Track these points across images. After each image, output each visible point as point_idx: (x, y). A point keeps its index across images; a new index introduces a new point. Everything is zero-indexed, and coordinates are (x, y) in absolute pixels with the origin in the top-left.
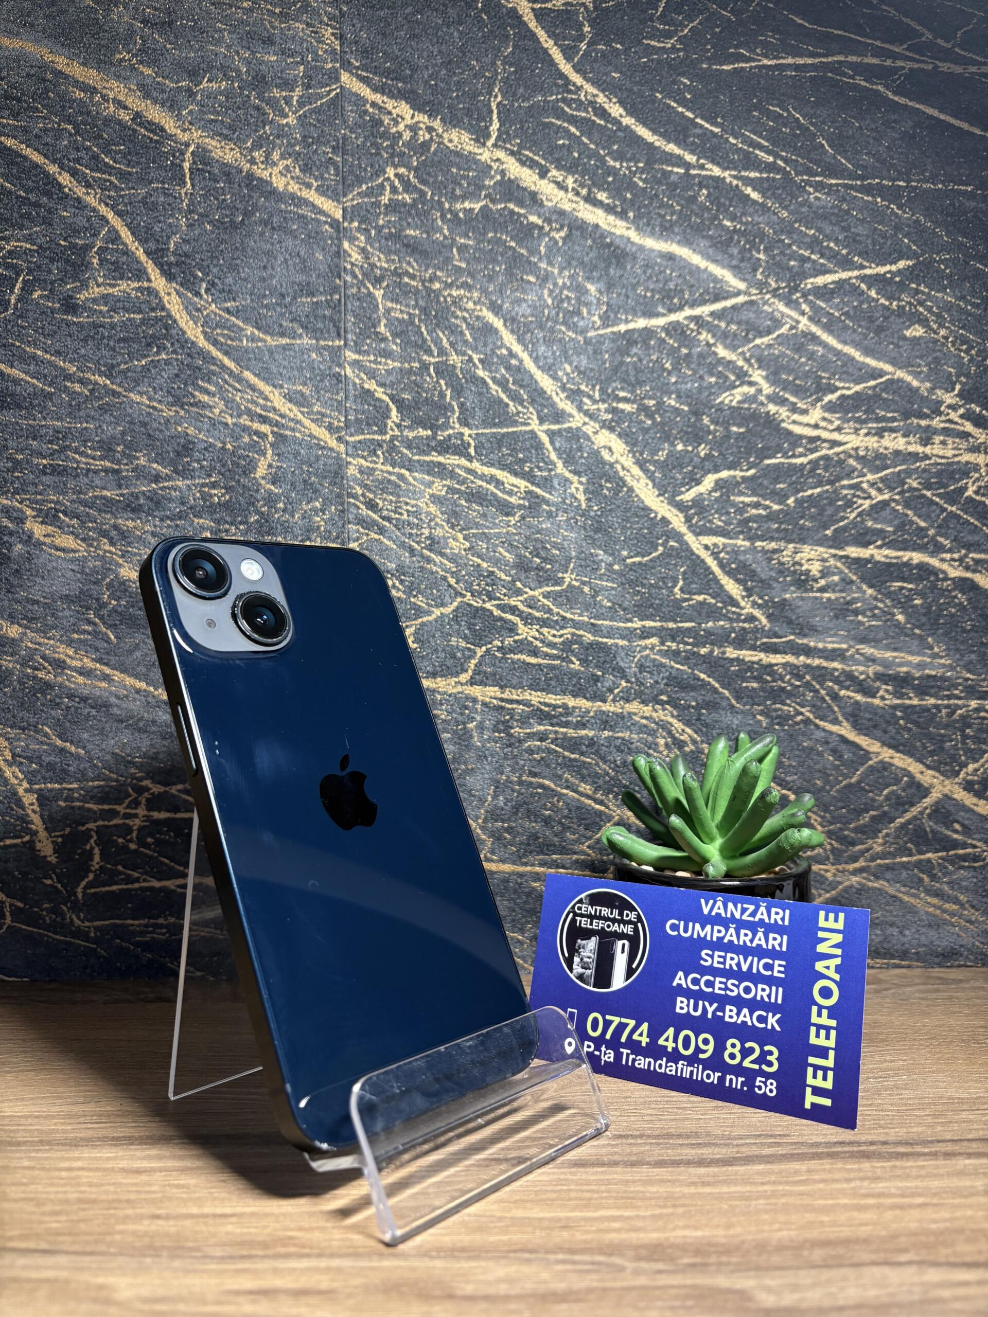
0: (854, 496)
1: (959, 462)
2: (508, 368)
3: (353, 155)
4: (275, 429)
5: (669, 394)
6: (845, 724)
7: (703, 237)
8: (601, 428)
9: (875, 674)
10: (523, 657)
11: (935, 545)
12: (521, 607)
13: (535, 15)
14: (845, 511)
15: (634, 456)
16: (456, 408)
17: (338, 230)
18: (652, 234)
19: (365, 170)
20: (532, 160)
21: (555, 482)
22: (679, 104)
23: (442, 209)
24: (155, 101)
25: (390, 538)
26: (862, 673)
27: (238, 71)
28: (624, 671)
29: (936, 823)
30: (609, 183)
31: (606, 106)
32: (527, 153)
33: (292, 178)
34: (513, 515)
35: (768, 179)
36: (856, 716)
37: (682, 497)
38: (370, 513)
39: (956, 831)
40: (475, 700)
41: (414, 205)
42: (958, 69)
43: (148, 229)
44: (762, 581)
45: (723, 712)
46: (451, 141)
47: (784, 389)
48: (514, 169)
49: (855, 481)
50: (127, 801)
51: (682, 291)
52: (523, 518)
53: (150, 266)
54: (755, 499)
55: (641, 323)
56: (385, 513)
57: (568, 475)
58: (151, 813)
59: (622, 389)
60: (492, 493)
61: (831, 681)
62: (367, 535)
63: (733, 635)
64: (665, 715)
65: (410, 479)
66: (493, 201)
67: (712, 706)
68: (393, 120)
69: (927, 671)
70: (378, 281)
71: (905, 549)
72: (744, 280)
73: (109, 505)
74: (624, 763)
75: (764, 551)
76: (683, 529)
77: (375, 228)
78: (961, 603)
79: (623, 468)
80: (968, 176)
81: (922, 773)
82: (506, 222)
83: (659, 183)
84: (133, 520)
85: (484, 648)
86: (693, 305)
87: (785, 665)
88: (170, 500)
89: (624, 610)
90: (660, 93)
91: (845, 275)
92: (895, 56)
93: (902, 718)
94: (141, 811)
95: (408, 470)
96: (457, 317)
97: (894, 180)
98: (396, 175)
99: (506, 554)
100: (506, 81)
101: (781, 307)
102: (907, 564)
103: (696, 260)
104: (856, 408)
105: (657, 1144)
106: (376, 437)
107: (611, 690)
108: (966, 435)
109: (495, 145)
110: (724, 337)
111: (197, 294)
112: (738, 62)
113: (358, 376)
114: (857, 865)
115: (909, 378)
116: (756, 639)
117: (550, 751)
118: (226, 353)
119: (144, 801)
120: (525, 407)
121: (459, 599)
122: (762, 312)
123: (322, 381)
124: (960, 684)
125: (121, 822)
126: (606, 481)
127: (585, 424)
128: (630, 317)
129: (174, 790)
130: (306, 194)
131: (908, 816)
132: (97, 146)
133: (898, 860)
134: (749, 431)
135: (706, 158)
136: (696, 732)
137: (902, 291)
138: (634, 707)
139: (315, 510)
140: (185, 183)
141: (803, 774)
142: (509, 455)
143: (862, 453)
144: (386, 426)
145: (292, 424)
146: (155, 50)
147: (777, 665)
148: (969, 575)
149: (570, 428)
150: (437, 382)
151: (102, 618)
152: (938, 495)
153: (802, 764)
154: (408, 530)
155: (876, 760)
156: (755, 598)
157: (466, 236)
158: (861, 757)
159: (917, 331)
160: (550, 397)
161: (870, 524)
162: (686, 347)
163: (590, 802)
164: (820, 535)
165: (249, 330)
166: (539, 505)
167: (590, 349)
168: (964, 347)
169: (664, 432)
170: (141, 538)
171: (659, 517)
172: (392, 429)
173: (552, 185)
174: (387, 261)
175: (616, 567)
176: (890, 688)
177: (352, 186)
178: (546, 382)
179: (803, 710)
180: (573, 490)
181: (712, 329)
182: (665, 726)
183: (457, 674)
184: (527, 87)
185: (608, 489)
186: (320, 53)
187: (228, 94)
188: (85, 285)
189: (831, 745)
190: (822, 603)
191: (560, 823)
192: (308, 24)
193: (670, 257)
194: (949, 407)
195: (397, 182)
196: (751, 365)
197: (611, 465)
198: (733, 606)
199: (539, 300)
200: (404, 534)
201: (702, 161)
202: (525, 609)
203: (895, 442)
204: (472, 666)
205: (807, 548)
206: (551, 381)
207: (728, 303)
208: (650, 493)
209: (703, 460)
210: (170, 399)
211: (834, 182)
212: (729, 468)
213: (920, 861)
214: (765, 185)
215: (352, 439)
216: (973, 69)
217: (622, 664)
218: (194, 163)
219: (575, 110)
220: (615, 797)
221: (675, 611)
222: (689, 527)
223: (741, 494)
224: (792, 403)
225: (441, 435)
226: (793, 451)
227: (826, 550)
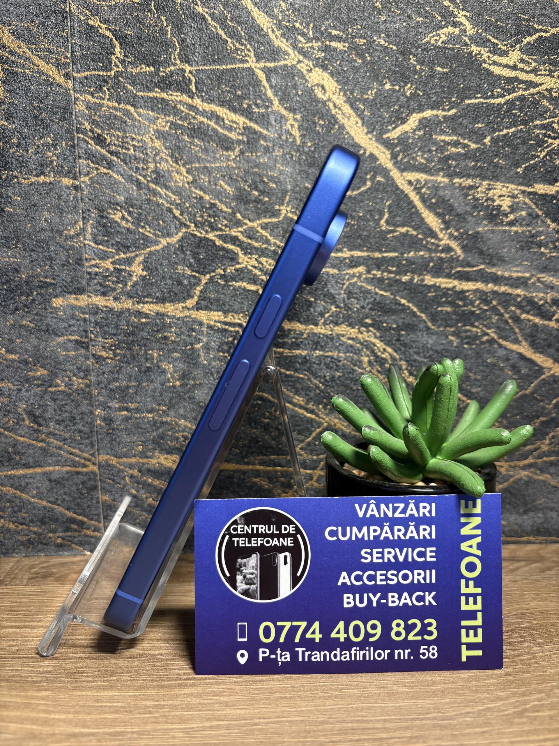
0: (545, 135)
4: (6, 66)
5: (378, 32)
6: (524, 343)
8: (314, 67)
9: (553, 299)
10: (244, 284)
12: (241, 237)
14: (536, 150)
15: (345, 95)
16: (176, 43)
21: (272, 119)
25: (118, 172)
26: (541, 299)
28: (334, 298)
34: (233, 150)
36: (533, 337)
37: (389, 135)
38: (98, 148)
40: (201, 324)
44: (458, 215)
45: (420, 334)
47: (486, 30)
49: (547, 121)
52: (242, 152)
54: (455, 138)
56: (113, 148)
57: (284, 112)
59: (334, 28)
60: (214, 130)
61: (514, 305)
62: (97, 169)
63: (431, 264)
64: (369, 336)
65: (135, 114)
67: (411, 328)
74: (333, 378)
75: (461, 188)
76: (389, 165)
79: (335, 106)
85: (208, 276)
87: (475, 291)
95: (133, 106)
99: (227, 187)
106: (101, 73)
107: (322, 315)
113: (82, 12)
114: (526, 462)
116: (452, 268)
120: (242, 44)
121: (184, 230)
123: (48, 17)
126: (319, 118)
134: (452, 71)
136: (396, 351)
138: (342, 329)
139: (47, 146)
141: (486, 386)
142: (228, 92)
143: (554, 94)
144: (110, 62)
145: (21, 61)
147: (468, 291)
149: (286, 66)
150: (158, 18)
153: (485, 378)
154: (135, 164)
155: (547, 374)
156: (451, 230)
158: (536, 372)
160: (266, 35)
161: (557, 162)
163: (301, 411)
164: (512, 173)
166: (257, 141)
169: (373, 71)
171: (367, 154)
172: (117, 66)
178: (262, 20)
179: (489, 331)
180: (289, 127)
182: (368, 346)
183: (184, 300)
185: (320, 125)
189: (511, 362)
190: (511, 236)
191: (277, 429)
196: (456, 5)
197: (324, 103)
198: (432, 237)
200: (131, 169)
202: (245, 240)
204: (198, 293)
205: (499, 185)
206: (268, 19)
208: (359, 130)
209: (409, 99)
212: (432, 108)
215: (79, 75)
217: (332, 291)
220: (325, 407)
221: (380, 242)
222: (395, 164)
223: (443, 132)
224: (493, 43)
225: (163, 72)
226: (492, 91)
227: (516, 187)
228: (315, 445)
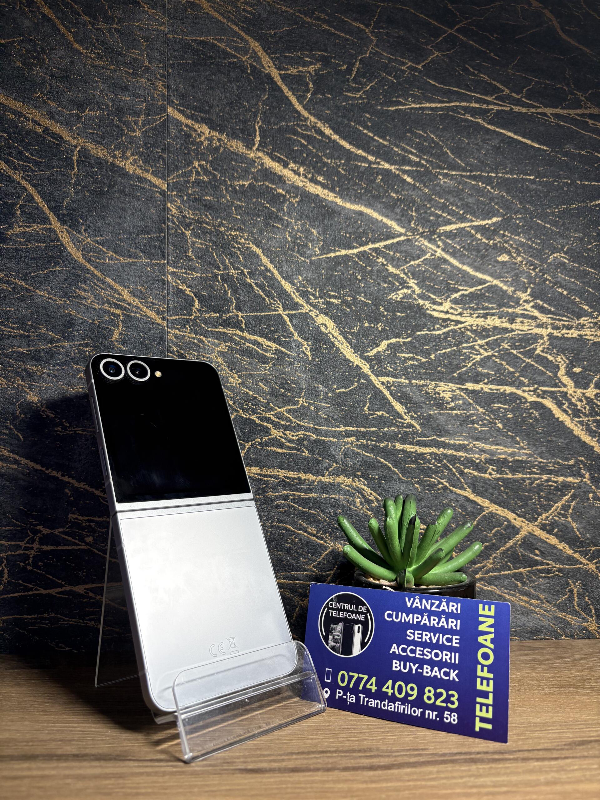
1: (531, 334)
2: (265, 277)
3: (174, 154)
4: (125, 312)
5: (359, 293)
6: (468, 489)
7: (380, 203)
8: (320, 313)
9: (485, 459)
10: (274, 449)
11: (520, 383)
12: (272, 417)
13: (281, 78)
14: (465, 362)
15: (340, 330)
16: (234, 300)
17: (164, 197)
18: (350, 201)
19: (181, 162)
20: (279, 158)
21: (293, 345)
22: (364, 128)
23: (226, 185)
24: (57, 122)
26: (477, 459)
27: (107, 105)
28: (335, 458)
29: (524, 550)
30: (324, 172)
31: (323, 129)
32: (276, 154)
33: (138, 166)
34: (268, 364)
35: (416, 171)
36: (474, 485)
37: (369, 354)
39: (537, 555)
41: (210, 182)
42: (524, 110)
43: (51, 194)
44: (416, 404)
45: (394, 482)
46: (232, 147)
47: (428, 291)
48: (268, 162)
49: (471, 344)
50: (27, 539)
51: (368, 234)
52: (274, 365)
53: (51, 216)
54: (411, 355)
55: (343, 252)
57: (300, 340)
58: (42, 547)
59: (332, 291)
60: (255, 350)
61: (459, 463)
63: (400, 436)
64: (360, 484)
65: (206, 342)
66: (256, 180)
67: (389, 478)
68: (198, 134)
69: (516, 458)
70: (187, 226)
71: (501, 385)
72: (403, 227)
73: (21, 357)
74: (335, 515)
75: (417, 386)
76: (370, 373)
77: (186, 195)
78: (536, 417)
79: (334, 337)
80: (531, 171)
81: (515, 519)
82: (264, 192)
83: (354, 172)
84: (36, 365)
85: (250, 443)
86: (373, 242)
87: (431, 454)
88: (59, 354)
89: (334, 420)
90: (354, 122)
91: (463, 225)
92: (488, 103)
93: (502, 486)
94: (36, 546)
95: (204, 336)
96: (234, 248)
97: (489, 173)
98: (199, 165)
99: (264, 387)
100: (264, 114)
101: (426, 243)
102: (503, 394)
103: (375, 215)
104: (471, 302)
105: (345, 756)
106: (186, 317)
107: (327, 469)
108: (534, 318)
109: (258, 149)
110: (392, 260)
111: (79, 232)
112: (398, 105)
113: (175, 281)
114: (477, 577)
115: (501, 285)
116: (414, 438)
117: (290, 506)
118: (96, 267)
119: (37, 539)
120: (275, 301)
121: (235, 414)
122: (415, 245)
123: (153, 284)
124: (536, 465)
125: (22, 552)
126: (323, 344)
127: (310, 311)
128: (337, 249)
129: (57, 532)
130: (145, 175)
131: (508, 545)
132: (22, 146)
133: (502, 573)
134: (407, 316)
135: (380, 158)
136: (379, 495)
137: (495, 235)
138: (341, 479)
140: (74, 168)
142: (266, 328)
143: (474, 328)
144: (192, 311)
145: (134, 309)
146: (58, 92)
147: (426, 453)
148: (540, 400)
149: (302, 313)
150: (223, 285)
151: (15, 425)
152: (520, 353)
155: (487, 511)
156: (412, 413)
157: (240, 200)
158: (478, 509)
159: (504, 258)
160: (290, 295)
161: (480, 369)
162: (370, 266)
163: (314, 538)
164: (450, 376)
165: (110, 254)
166: (283, 358)
167: (313, 267)
168: (532, 267)
169: (357, 316)
170: (40, 376)
171: (355, 365)
172: (195, 313)
173: (290, 172)
174: (193, 214)
175: (330, 395)
176: (494, 468)
177: (173, 171)
178: (287, 287)
179: (443, 481)
180: (304, 349)
181: (385, 256)
182: (360, 491)
184: (276, 117)
185: (324, 349)
186: (155, 96)
187: (101, 118)
188: (11, 227)
189: (460, 503)
190: (453, 417)
191: (296, 552)
192: (148, 80)
193: (361, 214)
194: (525, 301)
195: (199, 169)
196: (408, 277)
197: (326, 335)
198: (399, 418)
199: (283, 238)
201: (378, 160)
202: (275, 419)
203: (493, 322)
204: (243, 454)
205: (442, 384)
206: (291, 286)
207: (395, 240)
208: (349, 351)
209: (381, 332)
210: (61, 294)
211: (454, 173)
212: (396, 337)
213: (516, 573)
214: (415, 174)
215: (171, 318)
216: (533, 110)
217: (334, 453)
218: (80, 157)
219: (305, 130)
220: (330, 535)
221: (365, 421)
222: (373, 372)
223: (403, 352)
224: (432, 299)
225: (225, 316)
226: (434, 326)
227: (453, 385)
228: (324, 564)
